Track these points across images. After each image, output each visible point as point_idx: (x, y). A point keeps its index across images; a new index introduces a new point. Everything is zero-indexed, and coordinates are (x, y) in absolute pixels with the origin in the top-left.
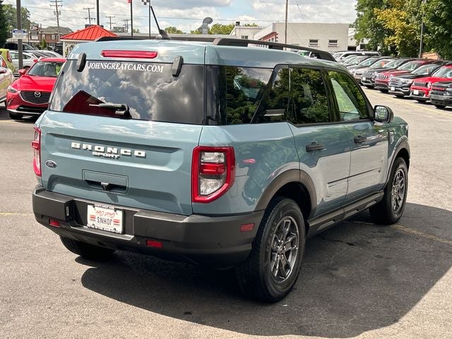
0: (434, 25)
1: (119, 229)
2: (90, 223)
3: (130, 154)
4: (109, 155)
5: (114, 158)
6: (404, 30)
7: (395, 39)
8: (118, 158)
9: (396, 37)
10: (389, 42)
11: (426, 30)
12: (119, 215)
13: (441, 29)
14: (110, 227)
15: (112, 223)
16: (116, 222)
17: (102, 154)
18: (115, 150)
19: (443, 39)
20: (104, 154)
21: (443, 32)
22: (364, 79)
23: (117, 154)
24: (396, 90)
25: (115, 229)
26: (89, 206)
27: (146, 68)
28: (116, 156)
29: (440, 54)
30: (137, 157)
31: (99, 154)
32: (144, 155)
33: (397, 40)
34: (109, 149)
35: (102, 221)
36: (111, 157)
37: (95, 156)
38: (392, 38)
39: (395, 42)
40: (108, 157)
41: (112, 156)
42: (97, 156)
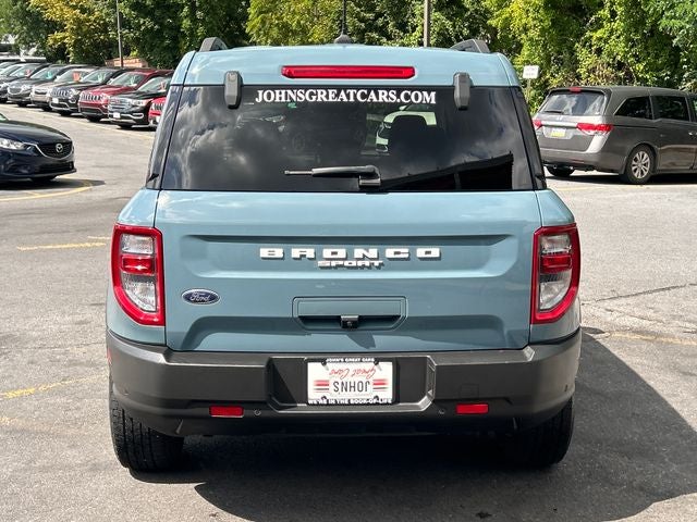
0: (137, 17)
1: (387, 395)
2: (314, 395)
3: (407, 256)
4: (360, 263)
5: (369, 268)
6: (79, 22)
7: (64, 38)
8: (379, 268)
9: (67, 34)
10: (55, 41)
11: (125, 24)
12: (386, 371)
13: (148, 23)
14: (368, 395)
15: (370, 387)
16: (380, 383)
17: (341, 263)
18: (373, 252)
19: (153, 38)
20: (346, 263)
21: (152, 28)
22: (56, 101)
23: (377, 259)
24: (122, 118)
25: (377, 397)
26: (310, 365)
27: (398, 97)
28: (376, 263)
29: (149, 60)
30: (422, 259)
31: (334, 263)
32: (438, 255)
33: (67, 37)
34: (359, 252)
35: (345, 387)
36: (363, 267)
37: (323, 268)
38: (59, 35)
39: (66, 41)
40: (356, 268)
41: (367, 263)
42: (330, 268)
